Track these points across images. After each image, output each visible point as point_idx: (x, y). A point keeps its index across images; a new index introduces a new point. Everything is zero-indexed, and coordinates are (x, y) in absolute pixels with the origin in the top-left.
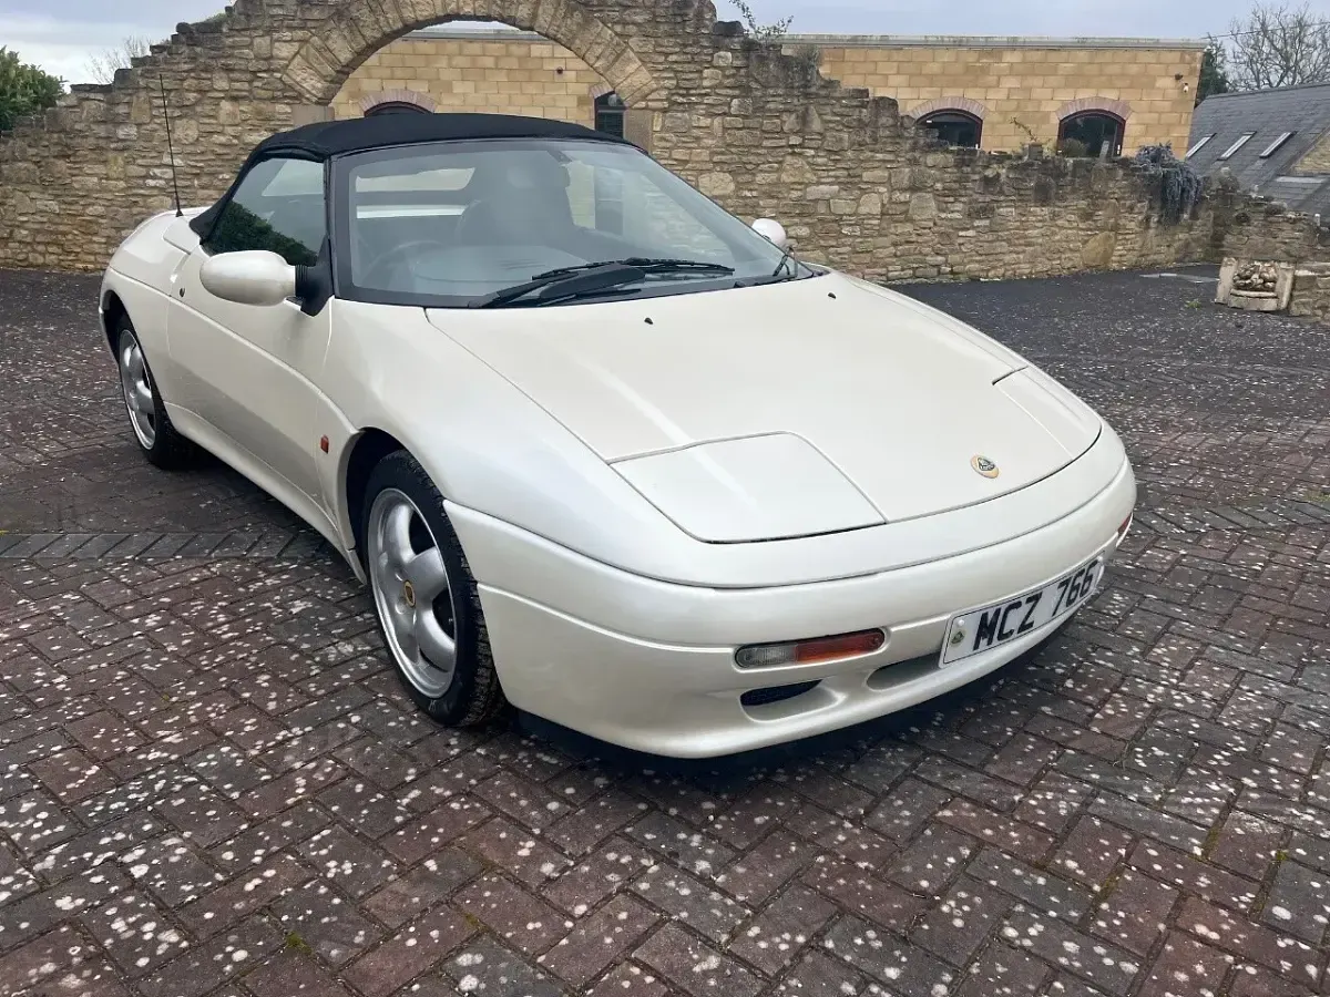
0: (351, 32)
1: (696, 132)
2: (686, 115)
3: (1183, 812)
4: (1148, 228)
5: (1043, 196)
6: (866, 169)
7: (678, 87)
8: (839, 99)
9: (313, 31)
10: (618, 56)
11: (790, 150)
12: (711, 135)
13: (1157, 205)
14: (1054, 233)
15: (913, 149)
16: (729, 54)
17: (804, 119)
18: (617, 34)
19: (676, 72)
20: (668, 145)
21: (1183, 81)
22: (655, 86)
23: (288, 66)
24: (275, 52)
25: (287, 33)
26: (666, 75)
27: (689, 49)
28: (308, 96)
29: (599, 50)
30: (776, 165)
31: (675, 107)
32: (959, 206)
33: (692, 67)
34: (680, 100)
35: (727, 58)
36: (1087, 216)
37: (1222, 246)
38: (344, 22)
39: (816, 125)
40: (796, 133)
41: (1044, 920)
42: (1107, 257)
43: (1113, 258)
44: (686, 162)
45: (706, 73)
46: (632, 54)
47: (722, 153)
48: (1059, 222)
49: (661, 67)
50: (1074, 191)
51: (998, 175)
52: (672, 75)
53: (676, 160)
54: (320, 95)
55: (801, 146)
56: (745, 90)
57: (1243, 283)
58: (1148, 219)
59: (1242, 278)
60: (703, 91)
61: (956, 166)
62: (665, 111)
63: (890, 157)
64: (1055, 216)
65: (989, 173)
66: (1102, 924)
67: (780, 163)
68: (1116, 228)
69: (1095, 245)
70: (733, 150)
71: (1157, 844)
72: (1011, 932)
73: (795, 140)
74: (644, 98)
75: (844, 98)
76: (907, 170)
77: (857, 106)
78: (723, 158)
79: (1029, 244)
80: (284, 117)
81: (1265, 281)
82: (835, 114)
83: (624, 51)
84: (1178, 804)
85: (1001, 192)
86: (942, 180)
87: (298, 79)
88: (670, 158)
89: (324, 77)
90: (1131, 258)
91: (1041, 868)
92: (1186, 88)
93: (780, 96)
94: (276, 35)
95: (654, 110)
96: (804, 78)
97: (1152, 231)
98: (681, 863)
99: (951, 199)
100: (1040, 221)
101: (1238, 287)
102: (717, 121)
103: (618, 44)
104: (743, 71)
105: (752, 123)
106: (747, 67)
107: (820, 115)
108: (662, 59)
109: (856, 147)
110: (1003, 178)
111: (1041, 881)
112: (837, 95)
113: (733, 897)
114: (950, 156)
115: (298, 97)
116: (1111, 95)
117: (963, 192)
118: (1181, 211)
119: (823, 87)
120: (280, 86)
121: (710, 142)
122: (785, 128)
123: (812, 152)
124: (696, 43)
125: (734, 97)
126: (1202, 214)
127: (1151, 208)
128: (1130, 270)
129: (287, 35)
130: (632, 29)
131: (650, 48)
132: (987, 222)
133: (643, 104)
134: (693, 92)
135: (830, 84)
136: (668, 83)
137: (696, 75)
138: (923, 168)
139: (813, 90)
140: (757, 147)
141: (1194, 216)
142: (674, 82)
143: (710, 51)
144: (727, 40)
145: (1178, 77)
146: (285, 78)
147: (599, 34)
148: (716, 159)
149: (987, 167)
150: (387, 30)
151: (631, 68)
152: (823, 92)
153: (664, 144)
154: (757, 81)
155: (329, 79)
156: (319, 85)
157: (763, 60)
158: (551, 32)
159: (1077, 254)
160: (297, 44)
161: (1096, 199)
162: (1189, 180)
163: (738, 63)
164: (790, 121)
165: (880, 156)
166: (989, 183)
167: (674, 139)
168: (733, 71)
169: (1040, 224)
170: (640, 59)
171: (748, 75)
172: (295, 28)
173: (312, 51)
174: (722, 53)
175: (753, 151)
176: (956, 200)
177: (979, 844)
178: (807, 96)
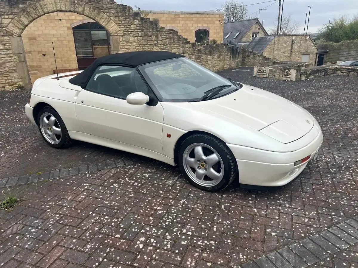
0: (28, 15)
1: (131, 41)
2: (128, 37)
3: (347, 178)
4: (230, 59)
5: (211, 53)
6: (173, 49)
7: (125, 30)
8: (165, 32)
9: (15, 15)
10: (109, 22)
11: (155, 45)
12: (135, 42)
13: (232, 54)
14: (213, 62)
15: (183, 43)
16: (137, 21)
17: (157, 37)
18: (107, 16)
19: (124, 26)
20: (124, 45)
21: (220, 22)
22: (119, 30)
23: (8, 26)
24: (3, 22)
25: (7, 16)
26: (121, 26)
27: (127, 20)
28: (15, 34)
29: (103, 20)
30: (152, 49)
31: (125, 35)
32: (193, 57)
33: (129, 24)
34: (126, 33)
35: (137, 22)
36: (219, 57)
37: (245, 62)
38: (25, 13)
39: (160, 38)
40: (155, 41)
41: (345, 200)
42: (224, 66)
43: (225, 67)
44: (129, 49)
45: (132, 26)
46: (112, 21)
47: (138, 46)
48: (214, 59)
49: (120, 24)
50: (216, 52)
51: (201, 49)
52: (123, 27)
53: (127, 49)
54: (19, 34)
55: (157, 44)
56: (142, 30)
57: (259, 72)
58: (230, 57)
59: (259, 71)
60: (132, 31)
61: (192, 47)
62: (122, 36)
63: (178, 46)
64: (213, 58)
65: (199, 48)
66: (353, 198)
67: (152, 48)
68: (225, 60)
69: (221, 64)
70: (141, 45)
71: (349, 184)
72: (343, 203)
73: (156, 42)
74: (117, 33)
75: (166, 31)
76: (182, 49)
77: (169, 34)
78: (139, 48)
79: (208, 65)
80: (7, 41)
81: (264, 71)
82: (164, 36)
83: (110, 20)
84: (345, 177)
85: (202, 53)
86: (190, 51)
87: (12, 30)
88: (125, 48)
89: (19, 29)
90: (228, 66)
91: (337, 192)
92: (221, 23)
93: (151, 31)
94: (3, 17)
95: (120, 36)
96: (156, 27)
97: (231, 60)
98: (284, 206)
99: (192, 55)
100: (210, 59)
101: (259, 73)
102: (136, 38)
103: (108, 19)
104: (141, 25)
105: (144, 38)
106: (142, 24)
107: (161, 36)
108: (120, 22)
109: (170, 43)
110: (202, 49)
111: (339, 194)
112: (164, 31)
113: (298, 209)
114: (190, 45)
115: (12, 35)
116: (205, 25)
117: (194, 53)
118: (236, 55)
119: (161, 29)
120: (5, 32)
121: (134, 44)
122: (153, 39)
123: (160, 45)
124: (129, 18)
125: (140, 32)
126: (240, 55)
127: (231, 54)
128: (228, 69)
129: (7, 17)
130: (112, 15)
131: (117, 20)
132: (199, 60)
133: (116, 34)
134: (129, 31)
135: (163, 28)
136: (123, 29)
137: (129, 27)
138: (185, 48)
139: (159, 30)
140: (146, 44)
141: (239, 56)
142: (124, 28)
143: (132, 20)
144: (136, 17)
145: (219, 21)
146: (7, 29)
147: (103, 16)
148: (137, 48)
149: (198, 47)
150: (39, 15)
151: (112, 25)
152: (161, 30)
153: (123, 45)
154: (145, 28)
155: (22, 29)
156: (19, 31)
157: (146, 22)
158: (89, 15)
159: (218, 66)
160: (10, 20)
161: (220, 53)
162: (237, 48)
163: (139, 23)
164: (154, 38)
165: (175, 45)
166: (199, 51)
167: (126, 43)
168: (139, 25)
169: (210, 60)
170: (115, 23)
171: (142, 26)
172: (9, 15)
173: (15, 21)
174: (136, 21)
175: (146, 46)
176: (193, 56)
177: (324, 191)
178: (157, 31)
